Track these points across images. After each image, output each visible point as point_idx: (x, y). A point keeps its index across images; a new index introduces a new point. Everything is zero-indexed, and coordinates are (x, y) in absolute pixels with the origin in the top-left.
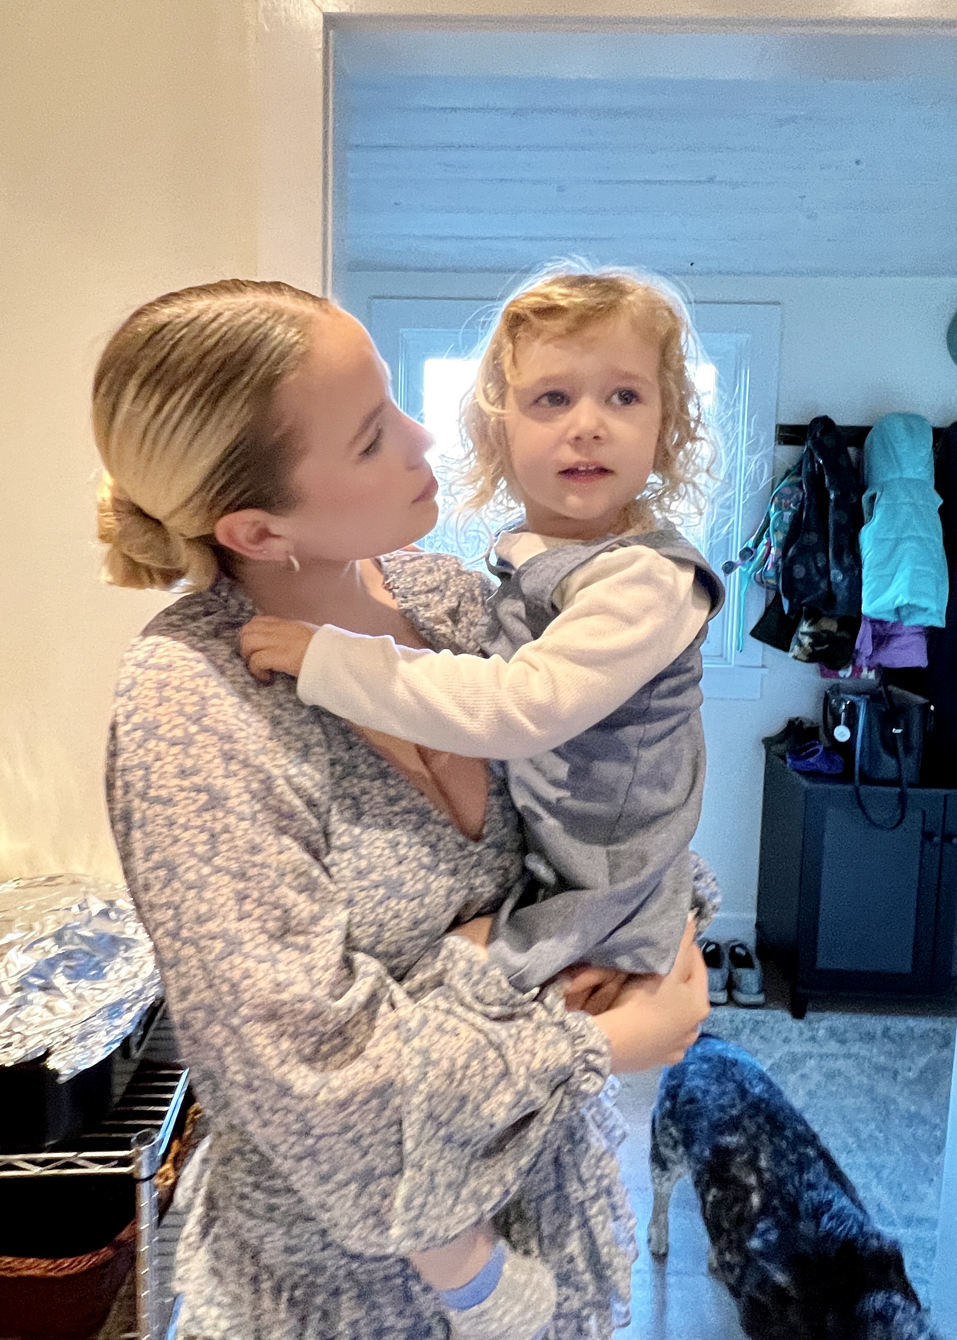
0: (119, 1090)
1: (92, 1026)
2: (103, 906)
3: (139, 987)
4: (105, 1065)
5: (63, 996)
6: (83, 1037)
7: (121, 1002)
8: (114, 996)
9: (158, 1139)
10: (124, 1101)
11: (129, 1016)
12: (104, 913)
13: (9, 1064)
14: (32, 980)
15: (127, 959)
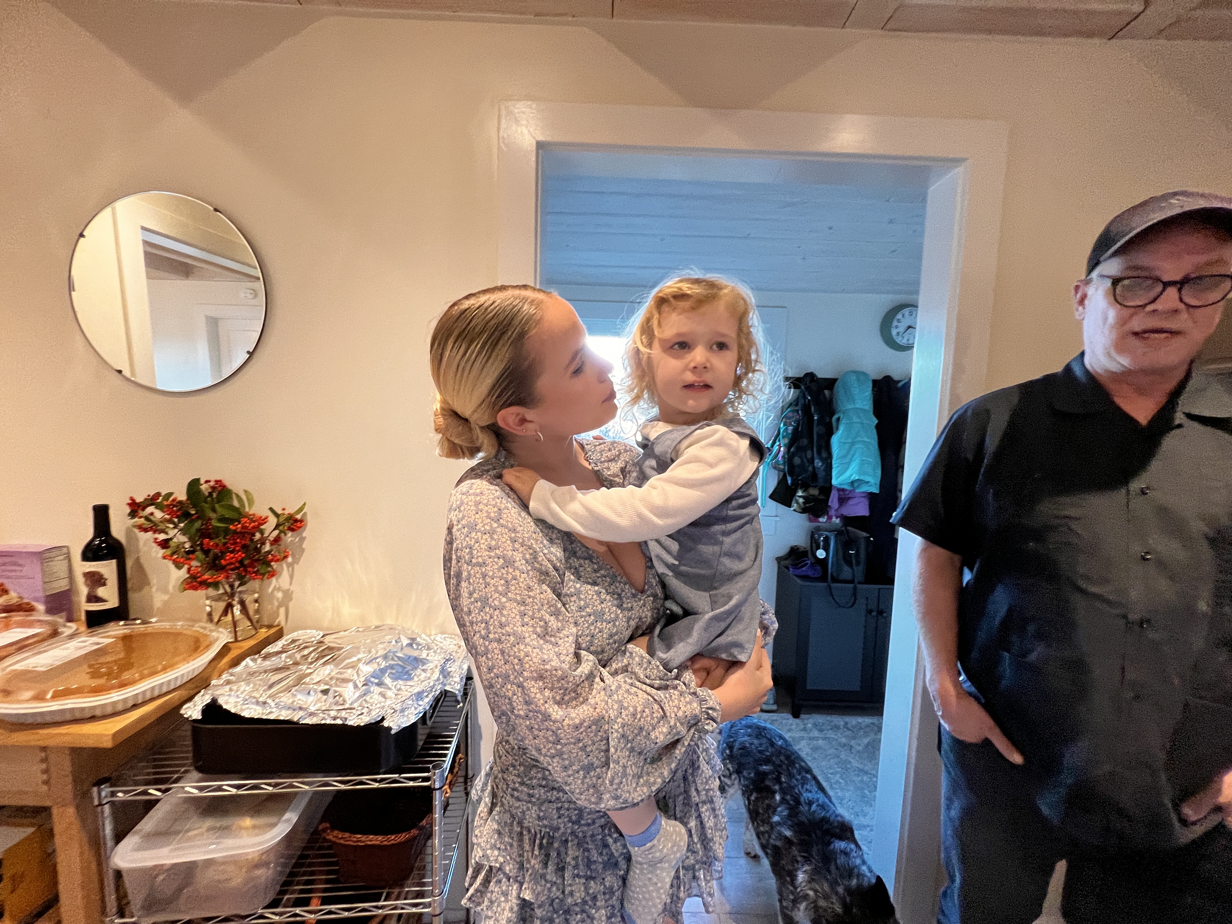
0: (421, 743)
1: (408, 704)
2: (409, 642)
3: (432, 684)
4: (414, 726)
5: (390, 689)
6: (402, 711)
7: (423, 692)
8: (417, 690)
9: (445, 766)
10: (423, 749)
11: (427, 700)
12: (410, 645)
13: (362, 724)
14: (373, 679)
15: (423, 670)
